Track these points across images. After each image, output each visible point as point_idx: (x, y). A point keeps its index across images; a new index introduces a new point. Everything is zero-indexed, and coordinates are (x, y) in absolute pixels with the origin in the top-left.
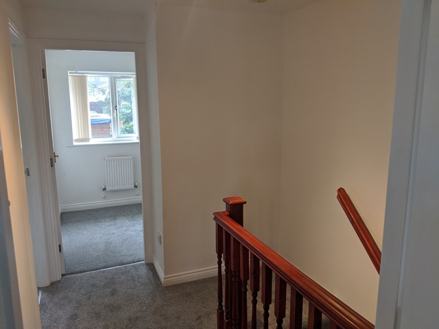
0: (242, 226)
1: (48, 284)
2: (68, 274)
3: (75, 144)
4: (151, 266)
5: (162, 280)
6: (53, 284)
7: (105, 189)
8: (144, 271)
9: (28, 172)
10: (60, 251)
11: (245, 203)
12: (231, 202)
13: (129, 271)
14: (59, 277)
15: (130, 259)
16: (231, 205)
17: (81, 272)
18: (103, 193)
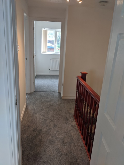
0: (85, 81)
1: (29, 93)
2: (35, 91)
3: (42, 53)
4: (60, 93)
5: (62, 97)
6: (31, 93)
7: (50, 69)
8: (57, 94)
9: (26, 59)
10: (34, 84)
11: (87, 74)
12: (82, 73)
13: (53, 93)
14: (33, 92)
15: (54, 90)
16: (82, 74)
17: (39, 91)
18: (49, 71)
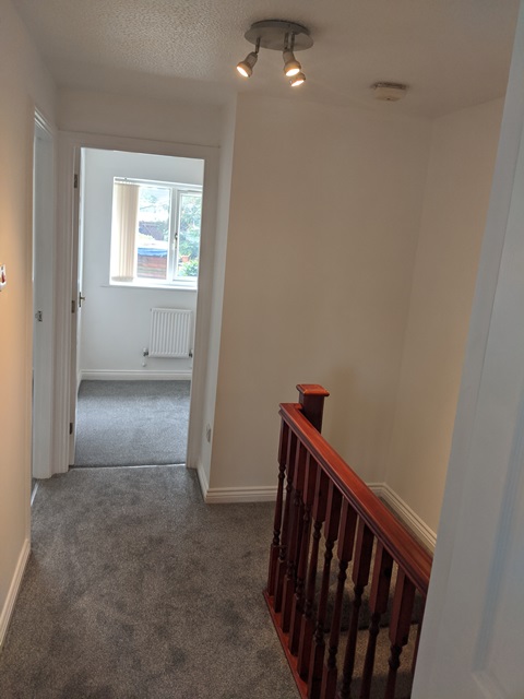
0: (320, 431)
2: (77, 467)
3: (112, 283)
5: (205, 493)
6: (55, 476)
7: (146, 354)
11: (327, 395)
12: (306, 391)
14: (65, 469)
16: (305, 395)
18: (143, 360)
